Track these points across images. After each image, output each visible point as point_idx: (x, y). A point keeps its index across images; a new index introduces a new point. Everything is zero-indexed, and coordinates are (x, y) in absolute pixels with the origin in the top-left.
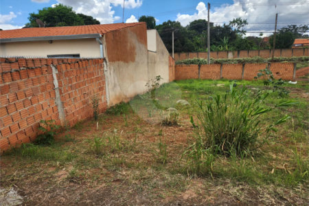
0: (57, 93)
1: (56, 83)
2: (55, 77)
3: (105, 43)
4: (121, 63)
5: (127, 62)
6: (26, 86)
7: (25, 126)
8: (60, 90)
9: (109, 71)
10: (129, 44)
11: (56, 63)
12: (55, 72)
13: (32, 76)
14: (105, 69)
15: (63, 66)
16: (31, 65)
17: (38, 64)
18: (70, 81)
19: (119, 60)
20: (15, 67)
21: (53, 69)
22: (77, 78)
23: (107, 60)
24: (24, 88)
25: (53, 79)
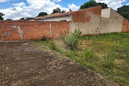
0: (51, 30)
1: (50, 27)
2: (50, 26)
3: (72, 16)
4: (80, 23)
5: (84, 22)
6: (42, 27)
7: (41, 36)
8: (52, 29)
9: (72, 25)
10: (86, 16)
11: (51, 22)
12: (50, 25)
13: (44, 25)
14: (71, 24)
15: (53, 23)
16: (44, 23)
17: (46, 23)
18: (55, 27)
19: (79, 22)
20: (40, 23)
21: (50, 24)
22: (58, 26)
23: (72, 21)
24: (41, 28)
25: (49, 26)
